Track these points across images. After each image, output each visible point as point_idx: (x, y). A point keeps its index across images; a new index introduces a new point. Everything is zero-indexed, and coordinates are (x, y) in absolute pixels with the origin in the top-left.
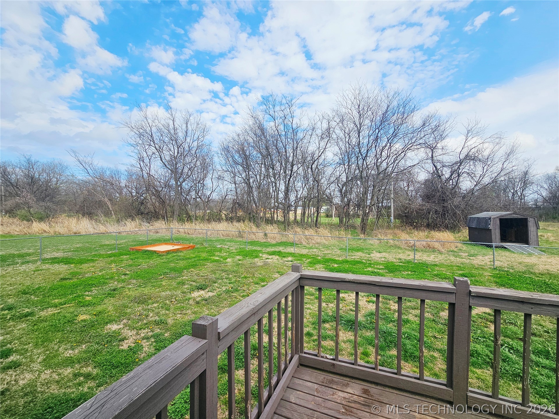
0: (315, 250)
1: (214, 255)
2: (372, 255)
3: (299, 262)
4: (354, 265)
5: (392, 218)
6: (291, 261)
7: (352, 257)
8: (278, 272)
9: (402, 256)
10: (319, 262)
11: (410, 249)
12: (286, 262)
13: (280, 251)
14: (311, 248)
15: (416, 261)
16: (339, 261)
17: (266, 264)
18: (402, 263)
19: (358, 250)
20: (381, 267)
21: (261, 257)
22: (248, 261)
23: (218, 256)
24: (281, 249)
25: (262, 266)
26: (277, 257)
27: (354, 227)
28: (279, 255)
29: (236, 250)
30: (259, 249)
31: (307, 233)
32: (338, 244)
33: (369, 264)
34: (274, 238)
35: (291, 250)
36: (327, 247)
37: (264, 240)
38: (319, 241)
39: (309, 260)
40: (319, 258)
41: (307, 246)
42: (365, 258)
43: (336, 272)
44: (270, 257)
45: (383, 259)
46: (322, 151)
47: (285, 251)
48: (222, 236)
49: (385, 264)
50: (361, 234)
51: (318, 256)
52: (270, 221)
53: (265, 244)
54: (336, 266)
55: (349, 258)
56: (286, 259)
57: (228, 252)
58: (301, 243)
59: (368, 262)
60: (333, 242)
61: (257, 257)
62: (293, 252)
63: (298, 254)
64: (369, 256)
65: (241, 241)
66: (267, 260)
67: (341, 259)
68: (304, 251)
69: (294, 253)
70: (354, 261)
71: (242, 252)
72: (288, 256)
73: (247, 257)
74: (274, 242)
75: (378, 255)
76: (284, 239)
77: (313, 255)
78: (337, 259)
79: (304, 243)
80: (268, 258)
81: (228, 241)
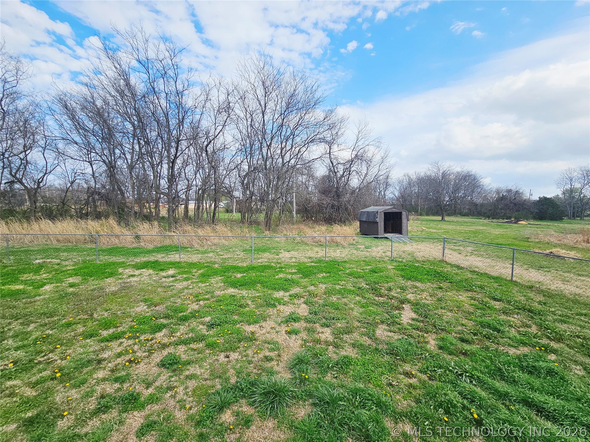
0: (211, 255)
1: (16, 281)
2: (281, 256)
3: (185, 276)
4: (263, 272)
5: (294, 213)
6: (172, 277)
7: (259, 261)
8: (145, 301)
9: (310, 254)
10: (216, 273)
11: (316, 244)
12: (164, 279)
13: (157, 261)
14: (205, 252)
15: (327, 259)
16: (242, 267)
17: (126, 287)
18: (313, 262)
19: (264, 251)
20: (294, 271)
21: (120, 274)
22: (93, 283)
23: (25, 282)
24: (160, 257)
25: (114, 294)
26: (151, 271)
27: (257, 223)
28: (153, 268)
29: (73, 265)
30: (122, 259)
31: (200, 232)
32: (241, 244)
33: (280, 268)
34: (151, 242)
35: (175, 257)
36: (227, 249)
37: (135, 245)
38: (216, 241)
39: (200, 272)
40: (216, 266)
41: (200, 249)
42: (274, 261)
43: (240, 286)
44: (137, 272)
45: (294, 260)
47: (167, 259)
48: (55, 242)
49: (297, 266)
50: (266, 230)
51: (215, 263)
52: (148, 218)
53: (136, 250)
54: (239, 275)
55: (255, 263)
56: (164, 274)
57: (56, 270)
58: (192, 246)
59: (279, 266)
60: (235, 241)
61: (111, 275)
62: (178, 260)
63: (185, 262)
64: (278, 257)
65: (91, 249)
66: (132, 279)
67: (245, 265)
68: (195, 258)
69: (179, 263)
70: (262, 266)
71: (86, 268)
72: (169, 268)
73: (91, 277)
74: (151, 247)
75: (287, 255)
76: (167, 242)
77: (208, 262)
78: (240, 264)
79: (196, 246)
80: (133, 276)
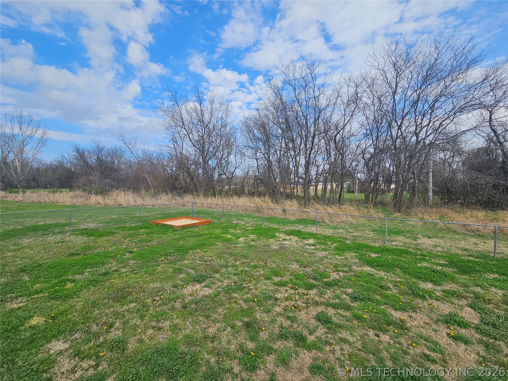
0: (341, 231)
1: (227, 232)
2: (419, 241)
3: (323, 247)
4: (400, 256)
5: (431, 194)
6: (313, 246)
7: (393, 243)
8: (297, 261)
9: (462, 244)
10: (349, 249)
11: (472, 234)
12: (307, 246)
13: (299, 231)
14: (335, 228)
15: (496, 256)
16: (376, 248)
17: (282, 248)
18: (472, 256)
19: (398, 233)
20: (442, 262)
21: (278, 237)
22: (263, 241)
23: (231, 234)
24: (300, 227)
25: (277, 251)
26: (296, 238)
27: (383, 204)
28: (298, 236)
29: (251, 227)
30: (276, 226)
31: (330, 210)
32: (369, 223)
33: (421, 255)
34: (293, 215)
35: (312, 229)
36: (356, 227)
37: (283, 217)
38: (344, 219)
39: (335, 245)
40: (348, 242)
41: (331, 224)
42: (412, 246)
43: (377, 266)
44: (288, 238)
45: (439, 249)
46: (348, 118)
47: (305, 230)
48: (241, 211)
49: (446, 257)
50: (396, 212)
51: (346, 239)
52: (290, 196)
53: (284, 220)
54: (373, 255)
55: (388, 245)
56: (306, 242)
57: (244, 229)
58: (324, 222)
59: (419, 252)
60: (361, 221)
61: (273, 236)
62: (315, 232)
63: (320, 234)
64: (415, 242)
65: (258, 217)
66: (285, 242)
67: (377, 246)
68: (328, 232)
69: (316, 234)
70: (398, 249)
71: (258, 229)
72: (309, 238)
73: (262, 236)
74: (293, 219)
75: (428, 242)
76: (304, 216)
77: (340, 238)
78: (372, 244)
79: (327, 221)
80: (286, 240)
81: (246, 217)
